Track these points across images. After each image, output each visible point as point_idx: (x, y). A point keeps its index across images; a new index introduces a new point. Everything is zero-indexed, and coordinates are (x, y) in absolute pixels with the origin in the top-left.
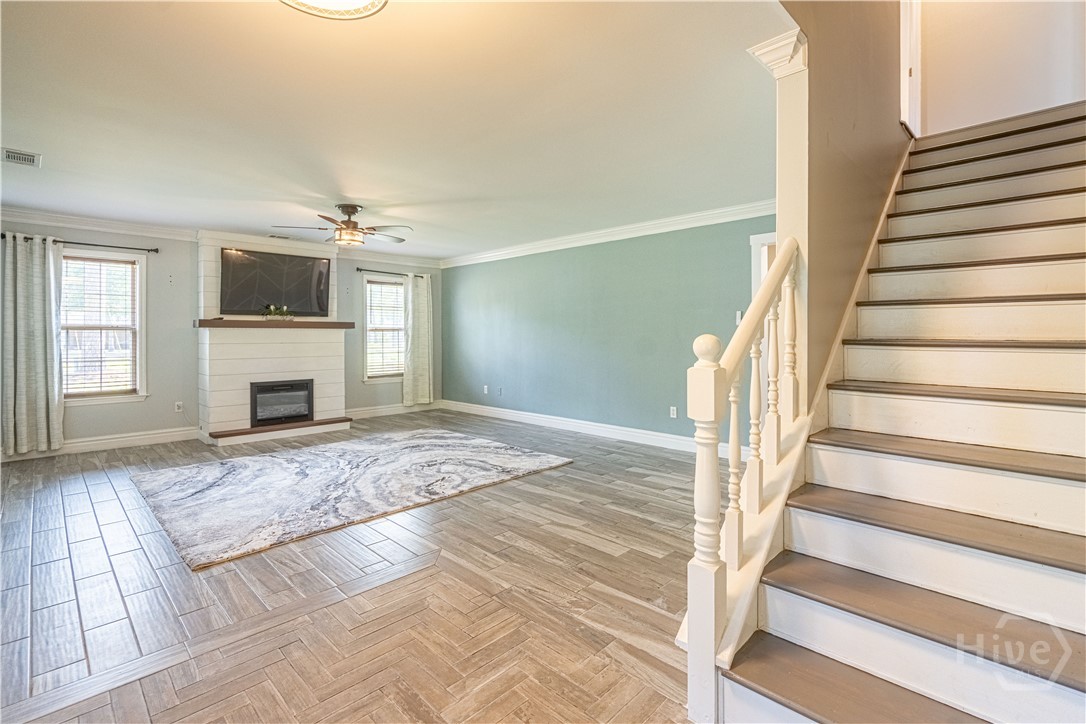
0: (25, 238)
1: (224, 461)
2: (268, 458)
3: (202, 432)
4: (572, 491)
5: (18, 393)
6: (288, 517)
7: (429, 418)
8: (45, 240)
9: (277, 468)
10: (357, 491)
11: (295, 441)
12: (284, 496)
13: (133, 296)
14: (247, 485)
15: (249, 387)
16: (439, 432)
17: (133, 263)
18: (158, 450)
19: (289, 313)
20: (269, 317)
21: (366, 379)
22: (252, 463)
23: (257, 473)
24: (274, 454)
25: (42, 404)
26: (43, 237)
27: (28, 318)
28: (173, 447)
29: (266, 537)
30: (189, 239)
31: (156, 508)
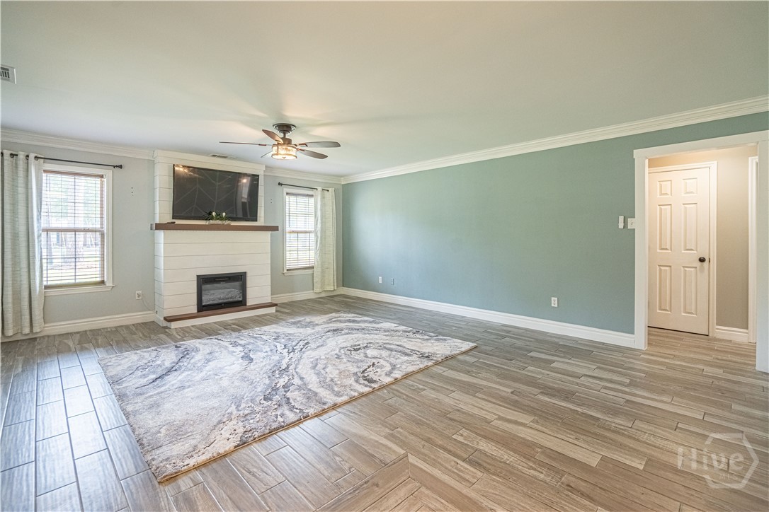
0: (11, 154)
1: (178, 344)
2: (215, 341)
3: (157, 315)
4: (494, 378)
5: (5, 285)
6: (244, 408)
7: (336, 302)
8: (28, 156)
9: (225, 352)
10: (302, 379)
11: (234, 324)
12: (236, 383)
13: (102, 204)
14: (200, 370)
15: (196, 279)
16: (350, 316)
17: (102, 177)
18: (122, 332)
19: (228, 218)
20: (211, 222)
21: (285, 271)
22: (202, 346)
23: (207, 356)
24: (219, 337)
25: (25, 294)
26: (26, 154)
27: (14, 221)
28: (134, 329)
29: (228, 436)
30: (147, 158)
31: (121, 397)
